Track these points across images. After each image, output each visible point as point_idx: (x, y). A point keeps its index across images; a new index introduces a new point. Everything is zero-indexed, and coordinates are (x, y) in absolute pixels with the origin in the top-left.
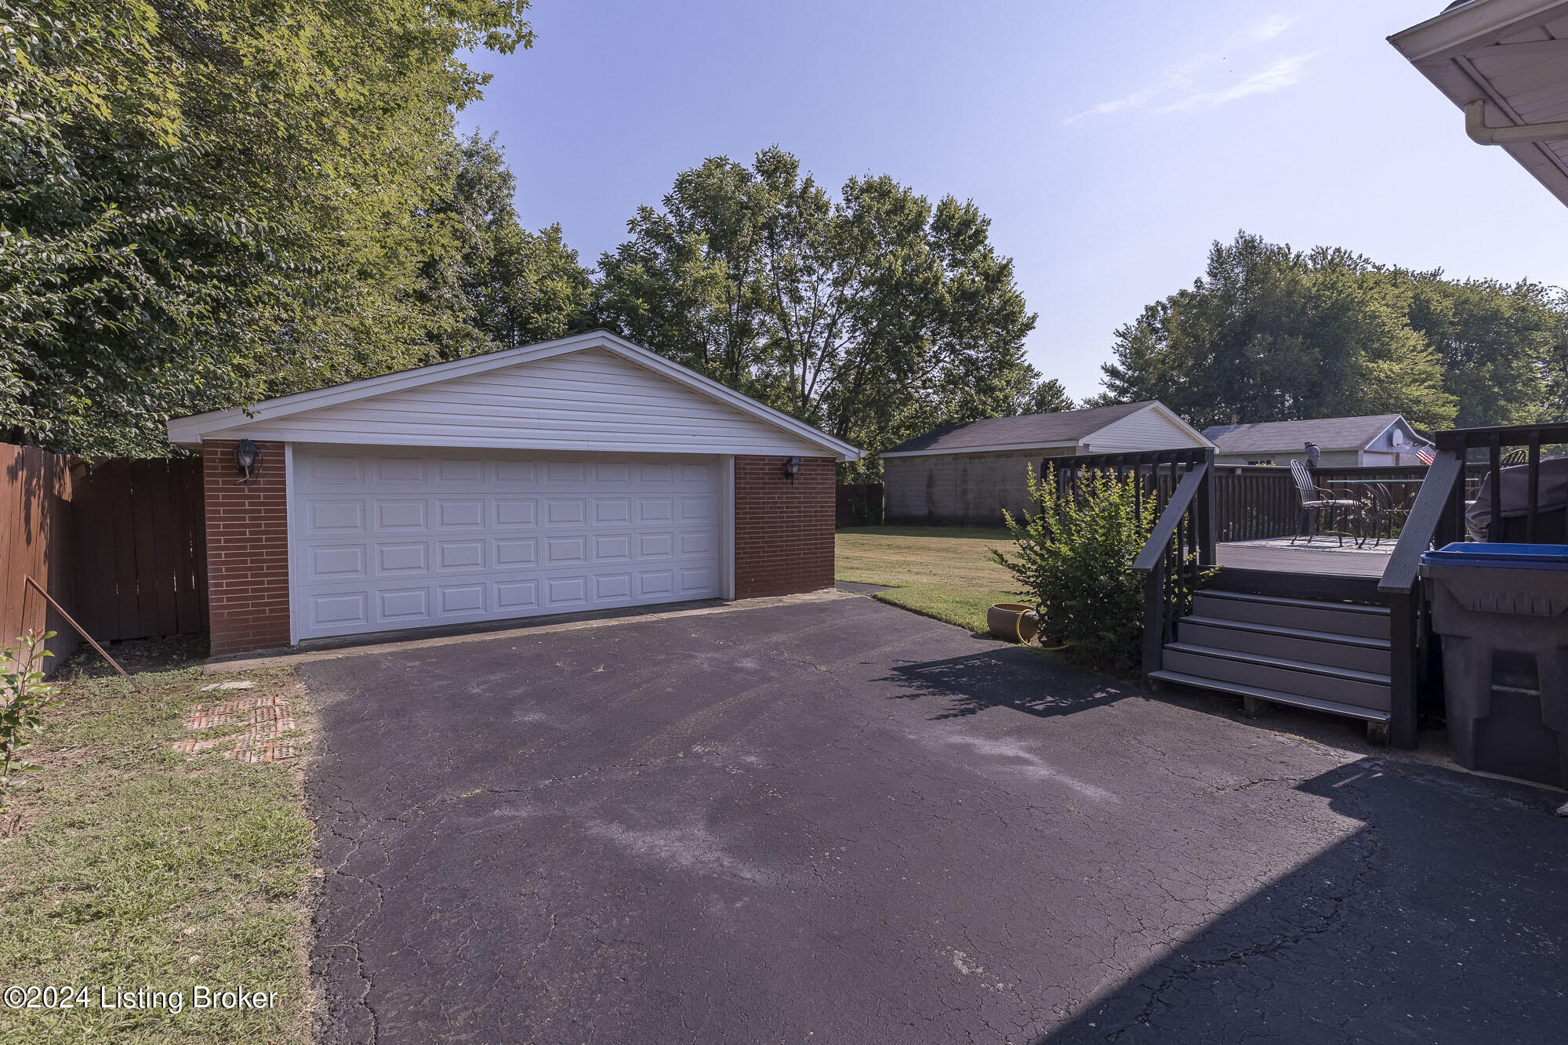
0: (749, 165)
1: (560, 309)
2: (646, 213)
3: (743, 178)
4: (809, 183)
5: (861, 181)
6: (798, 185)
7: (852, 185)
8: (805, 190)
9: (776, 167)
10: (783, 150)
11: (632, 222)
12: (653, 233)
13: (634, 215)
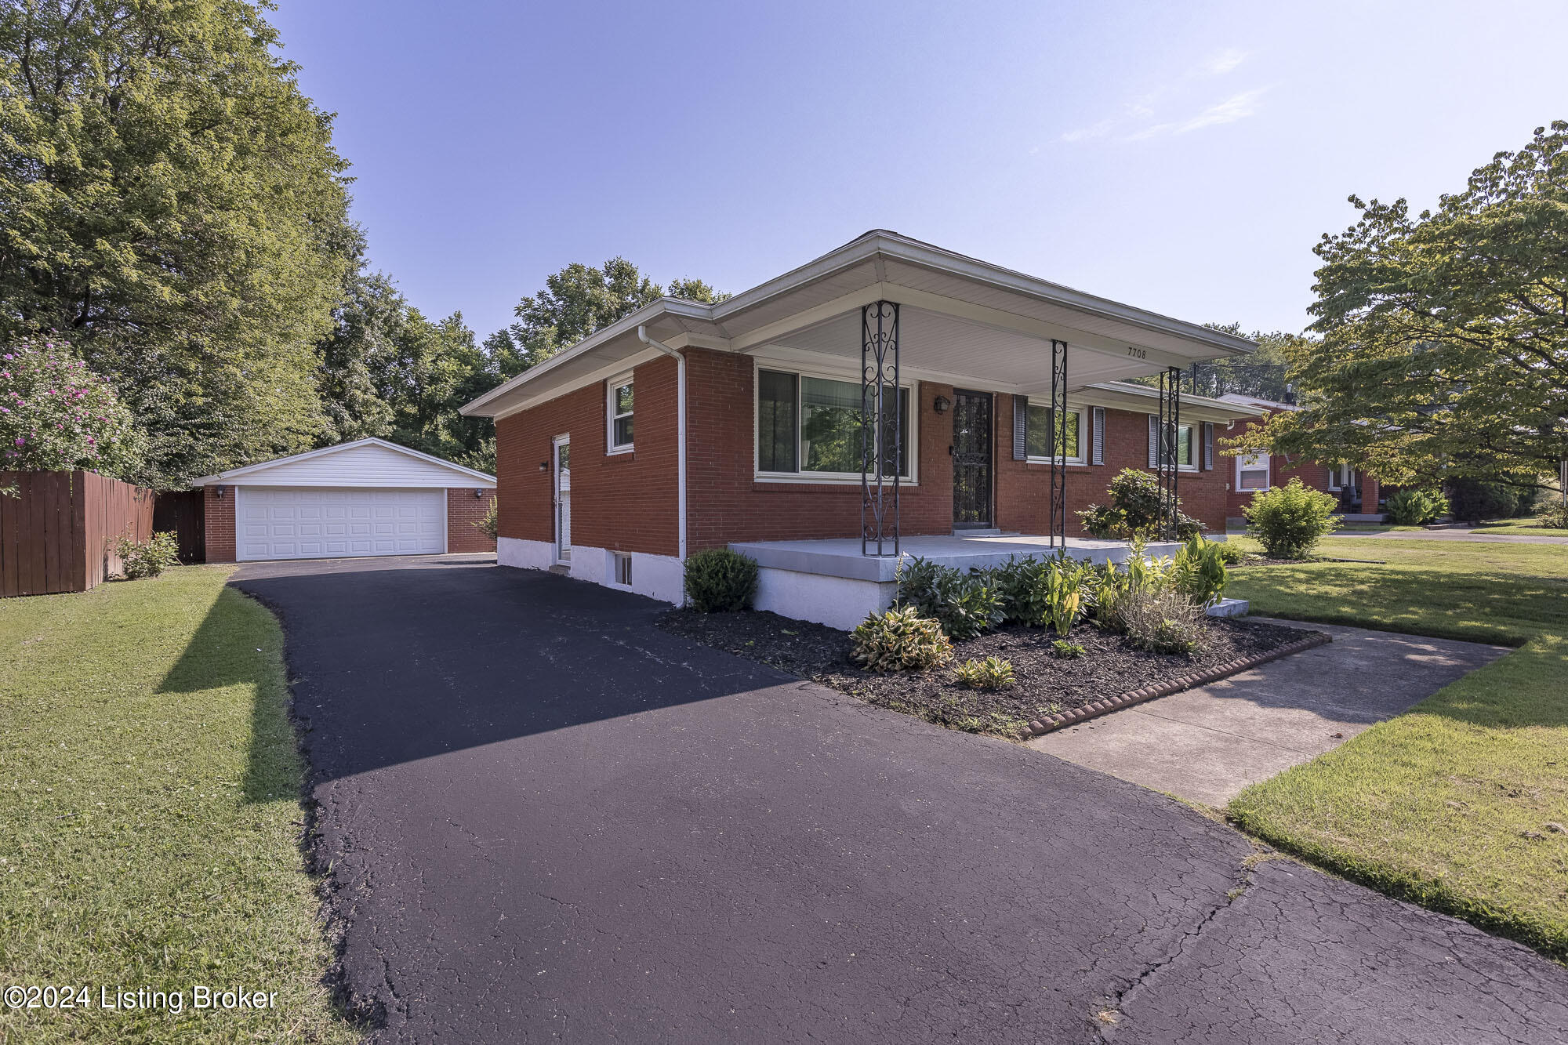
0: (601, 268)
2: (528, 303)
3: (596, 282)
4: (646, 283)
5: (682, 283)
6: (640, 285)
7: (676, 284)
8: (644, 287)
9: (622, 273)
10: (625, 259)
11: (518, 309)
12: (534, 316)
13: (519, 303)
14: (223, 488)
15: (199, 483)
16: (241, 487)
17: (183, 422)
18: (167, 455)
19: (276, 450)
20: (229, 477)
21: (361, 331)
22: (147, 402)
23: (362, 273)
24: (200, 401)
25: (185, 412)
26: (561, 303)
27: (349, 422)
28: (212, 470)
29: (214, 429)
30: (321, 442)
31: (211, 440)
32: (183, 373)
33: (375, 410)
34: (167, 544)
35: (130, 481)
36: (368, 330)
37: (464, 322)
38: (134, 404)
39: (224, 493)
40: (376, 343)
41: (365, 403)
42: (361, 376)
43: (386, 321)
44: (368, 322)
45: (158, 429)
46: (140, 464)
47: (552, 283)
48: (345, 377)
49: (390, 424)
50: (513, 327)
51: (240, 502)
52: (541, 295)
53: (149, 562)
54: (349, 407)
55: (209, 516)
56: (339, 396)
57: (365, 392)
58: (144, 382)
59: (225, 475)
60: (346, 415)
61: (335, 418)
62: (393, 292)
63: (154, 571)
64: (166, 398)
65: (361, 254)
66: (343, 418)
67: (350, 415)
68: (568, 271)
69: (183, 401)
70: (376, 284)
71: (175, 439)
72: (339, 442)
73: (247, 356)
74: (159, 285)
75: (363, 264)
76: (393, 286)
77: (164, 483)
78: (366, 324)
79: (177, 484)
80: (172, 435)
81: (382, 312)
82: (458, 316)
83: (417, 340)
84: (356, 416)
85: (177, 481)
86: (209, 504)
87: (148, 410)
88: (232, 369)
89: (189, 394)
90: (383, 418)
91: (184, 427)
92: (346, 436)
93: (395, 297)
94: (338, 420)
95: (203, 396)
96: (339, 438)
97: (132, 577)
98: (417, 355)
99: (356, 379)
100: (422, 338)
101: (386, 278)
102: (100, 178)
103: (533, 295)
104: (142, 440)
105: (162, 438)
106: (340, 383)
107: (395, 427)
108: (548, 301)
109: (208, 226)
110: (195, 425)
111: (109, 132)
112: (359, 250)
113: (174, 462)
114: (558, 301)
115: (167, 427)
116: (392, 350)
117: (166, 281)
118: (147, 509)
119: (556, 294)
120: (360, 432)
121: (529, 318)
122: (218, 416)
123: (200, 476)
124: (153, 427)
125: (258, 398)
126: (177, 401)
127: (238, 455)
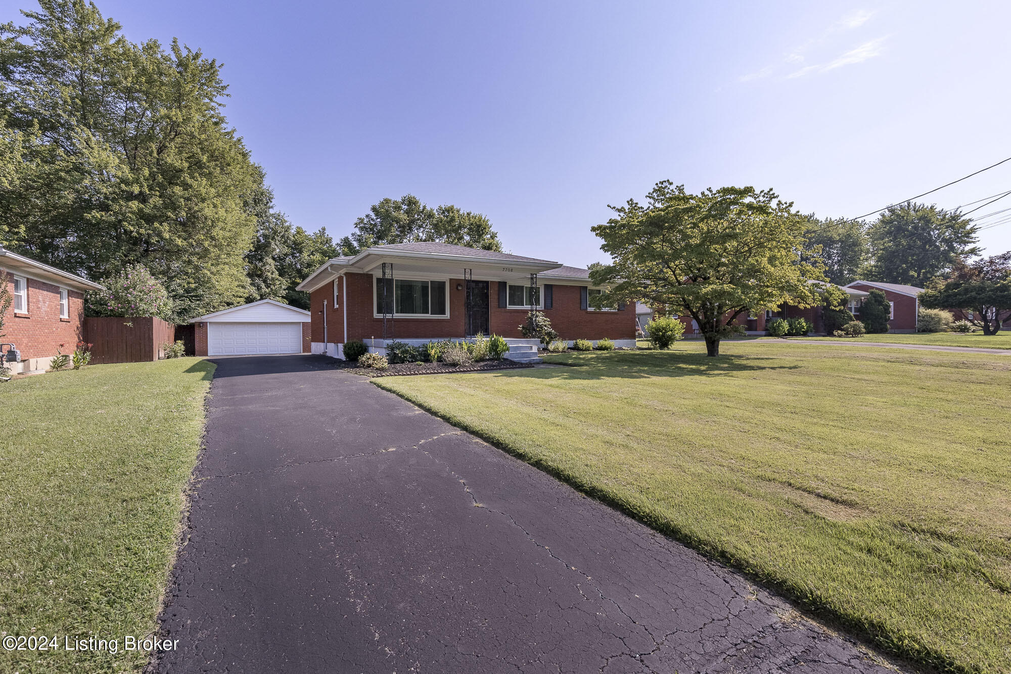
0: (400, 200)
1: (315, 266)
2: (361, 220)
3: (397, 208)
4: (424, 207)
5: (443, 207)
6: (421, 208)
7: (440, 208)
8: (423, 210)
9: (411, 202)
10: (413, 194)
11: (356, 224)
12: (364, 227)
13: (356, 221)
14: (202, 323)
15: (192, 321)
16: (210, 323)
17: (186, 295)
18: (180, 309)
19: (228, 304)
20: (204, 318)
21: (269, 243)
22: (172, 287)
23: (271, 211)
24: (193, 286)
25: (187, 291)
26: (379, 220)
27: (264, 289)
28: (199, 315)
29: (199, 298)
30: (249, 300)
31: (197, 302)
32: (187, 274)
33: (278, 283)
34: (180, 346)
35: (166, 320)
36: (273, 242)
37: (327, 232)
38: (167, 288)
39: (203, 325)
40: (278, 249)
41: (273, 279)
42: (270, 266)
43: (283, 237)
44: (273, 238)
45: (176, 298)
46: (170, 313)
47: (374, 209)
48: (262, 266)
49: (284, 290)
50: (353, 235)
51: (210, 329)
52: (367, 216)
53: (174, 352)
54: (265, 281)
55: (197, 336)
56: (259, 276)
57: (272, 274)
58: (171, 279)
59: (203, 317)
60: (263, 285)
61: (258, 288)
62: (286, 222)
63: (176, 356)
64: (180, 285)
65: (271, 202)
66: (261, 287)
67: (265, 286)
68: (382, 203)
69: (186, 286)
70: (277, 217)
71: (183, 302)
72: (260, 300)
73: (212, 265)
74: (177, 239)
75: (272, 207)
76: (286, 219)
77: (179, 321)
78: (272, 240)
79: (183, 322)
80: (182, 300)
81: (280, 233)
82: (324, 229)
83: (301, 244)
84: (268, 287)
85: (184, 320)
86: (197, 330)
87: (173, 291)
88: (206, 271)
89: (189, 283)
90: (281, 287)
91: (186, 297)
92: (262, 297)
93: (287, 224)
94: (259, 288)
95: (195, 283)
96: (259, 298)
97: (168, 358)
98: (301, 252)
99: (268, 267)
100: (303, 243)
101: (282, 214)
102: (154, 195)
103: (363, 216)
104: (171, 303)
105: (178, 302)
106: (260, 270)
107: (287, 291)
108: (372, 219)
109: (196, 212)
110: (191, 296)
111: (158, 176)
112: (270, 199)
113: (182, 312)
114: (377, 219)
115: (180, 298)
116: (286, 250)
117: (179, 237)
118: (172, 332)
119: (376, 215)
120: (270, 294)
121: (362, 229)
122: (200, 292)
123: (193, 318)
124: (174, 297)
125: (217, 283)
126: (184, 286)
127: (211, 308)
